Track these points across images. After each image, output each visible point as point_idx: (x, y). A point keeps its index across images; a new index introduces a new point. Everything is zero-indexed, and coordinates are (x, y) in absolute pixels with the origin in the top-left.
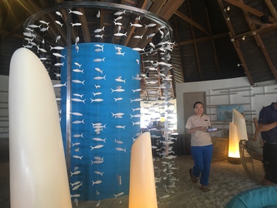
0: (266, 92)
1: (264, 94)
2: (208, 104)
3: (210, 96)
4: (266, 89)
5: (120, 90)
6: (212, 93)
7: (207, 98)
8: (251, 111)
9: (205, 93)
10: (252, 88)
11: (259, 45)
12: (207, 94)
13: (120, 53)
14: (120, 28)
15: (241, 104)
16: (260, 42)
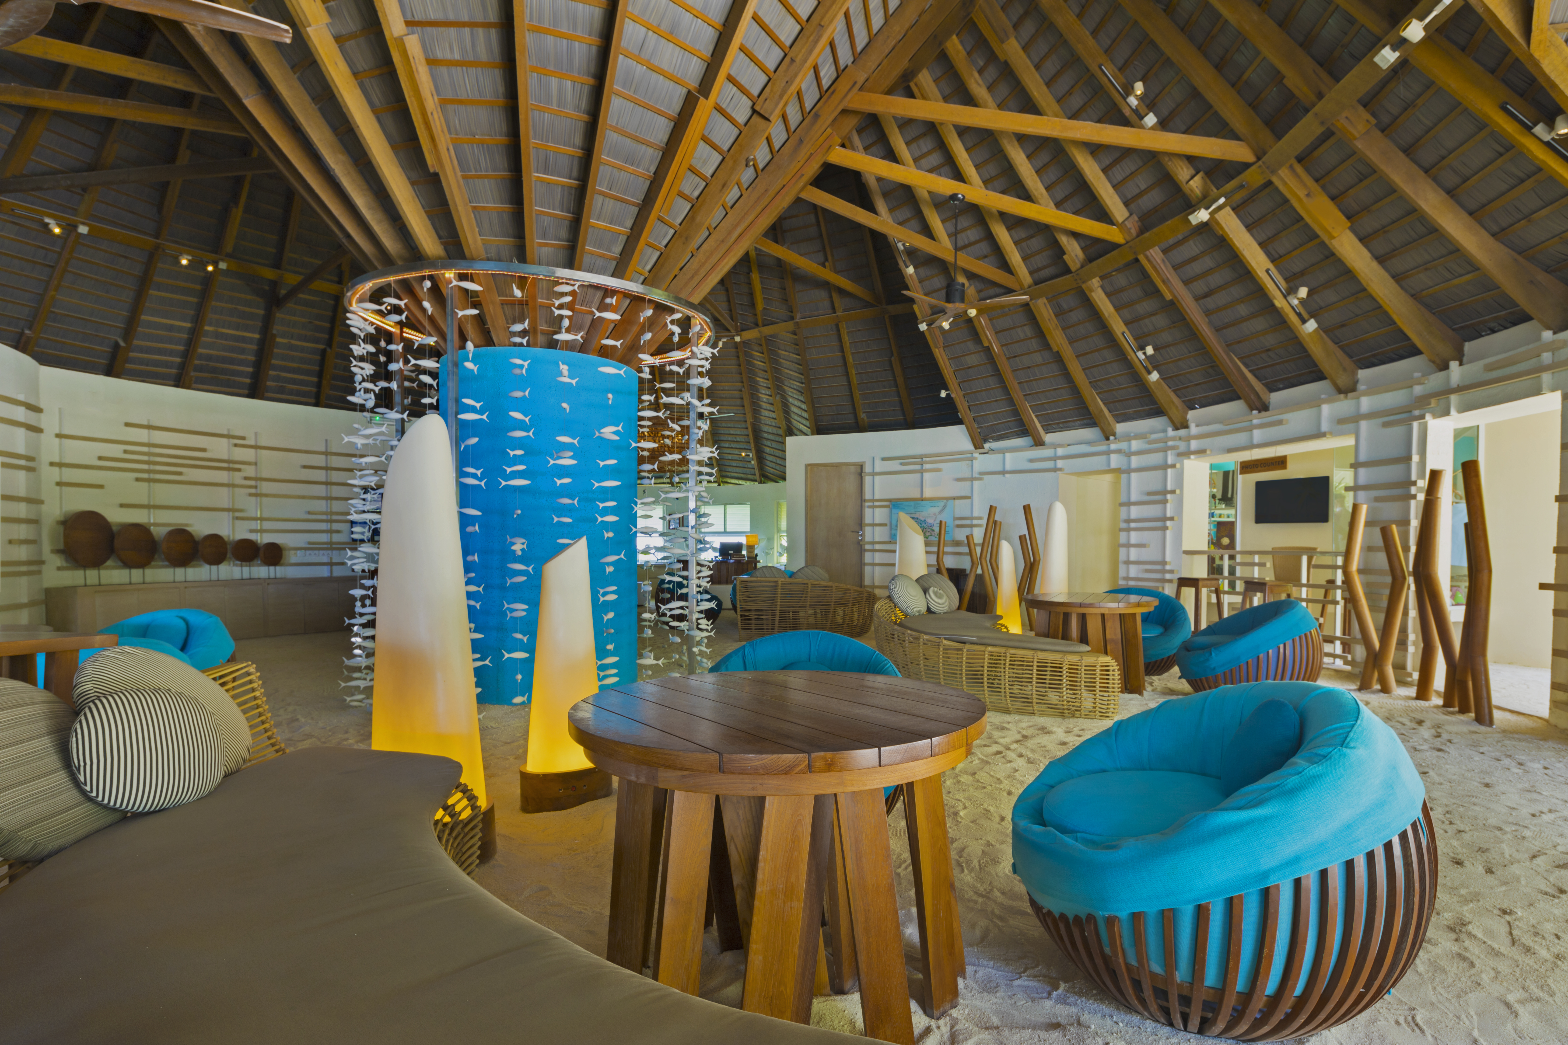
0: (1008, 467)
1: (1003, 472)
2: (868, 495)
3: (874, 474)
4: (1011, 460)
5: (567, 462)
6: (879, 466)
7: (868, 480)
8: (972, 518)
9: (861, 466)
10: (976, 455)
11: (986, 344)
12: (868, 469)
13: (566, 380)
14: (566, 323)
15: (948, 499)
16: (989, 336)
